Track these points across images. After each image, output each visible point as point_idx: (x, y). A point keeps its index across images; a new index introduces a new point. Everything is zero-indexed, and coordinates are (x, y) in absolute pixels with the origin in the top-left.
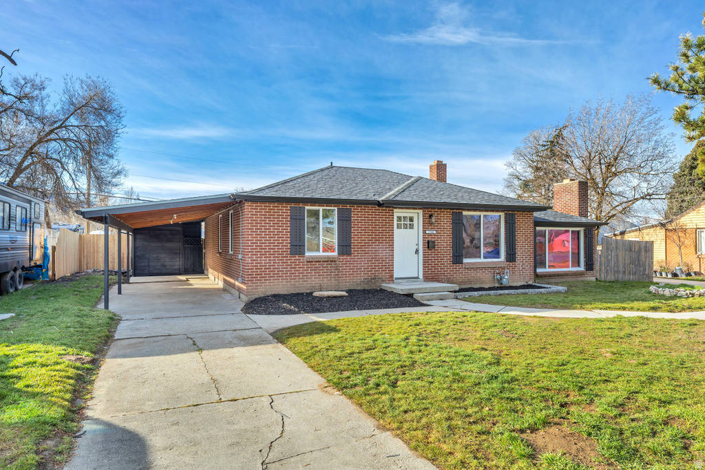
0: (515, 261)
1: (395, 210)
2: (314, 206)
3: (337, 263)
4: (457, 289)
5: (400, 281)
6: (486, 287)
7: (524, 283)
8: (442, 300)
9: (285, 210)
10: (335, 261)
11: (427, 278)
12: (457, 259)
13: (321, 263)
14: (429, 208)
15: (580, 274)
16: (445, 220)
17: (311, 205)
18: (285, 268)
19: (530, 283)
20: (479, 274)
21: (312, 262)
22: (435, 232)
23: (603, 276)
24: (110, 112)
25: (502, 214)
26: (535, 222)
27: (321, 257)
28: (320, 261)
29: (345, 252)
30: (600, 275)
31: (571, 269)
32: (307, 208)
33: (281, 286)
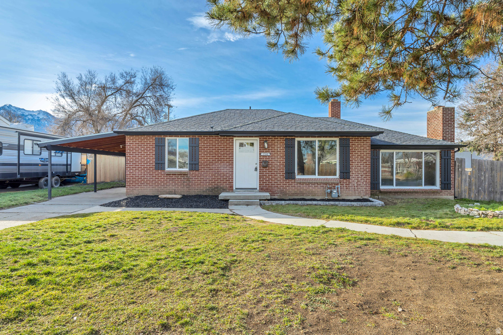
0: (349, 179)
1: (235, 138)
2: (172, 137)
3: (189, 176)
4: (269, 198)
5: (239, 190)
6: (318, 199)
7: (359, 197)
8: (248, 205)
9: (152, 140)
10: (187, 175)
11: (262, 190)
12: (290, 175)
13: (177, 175)
14: (264, 136)
15: (434, 192)
16: (279, 145)
17: (169, 137)
18: (151, 178)
19: (366, 197)
20: (311, 188)
21: (170, 175)
22: (269, 154)
23: (473, 196)
24: (168, 86)
25: (337, 140)
26: (371, 145)
27: (176, 172)
28: (176, 175)
29: (194, 169)
30: (469, 194)
31: (424, 187)
32: (166, 138)
33: (148, 191)
